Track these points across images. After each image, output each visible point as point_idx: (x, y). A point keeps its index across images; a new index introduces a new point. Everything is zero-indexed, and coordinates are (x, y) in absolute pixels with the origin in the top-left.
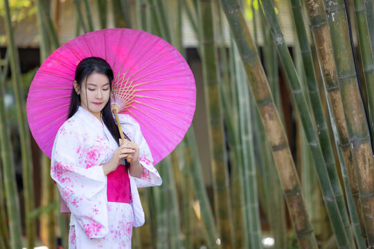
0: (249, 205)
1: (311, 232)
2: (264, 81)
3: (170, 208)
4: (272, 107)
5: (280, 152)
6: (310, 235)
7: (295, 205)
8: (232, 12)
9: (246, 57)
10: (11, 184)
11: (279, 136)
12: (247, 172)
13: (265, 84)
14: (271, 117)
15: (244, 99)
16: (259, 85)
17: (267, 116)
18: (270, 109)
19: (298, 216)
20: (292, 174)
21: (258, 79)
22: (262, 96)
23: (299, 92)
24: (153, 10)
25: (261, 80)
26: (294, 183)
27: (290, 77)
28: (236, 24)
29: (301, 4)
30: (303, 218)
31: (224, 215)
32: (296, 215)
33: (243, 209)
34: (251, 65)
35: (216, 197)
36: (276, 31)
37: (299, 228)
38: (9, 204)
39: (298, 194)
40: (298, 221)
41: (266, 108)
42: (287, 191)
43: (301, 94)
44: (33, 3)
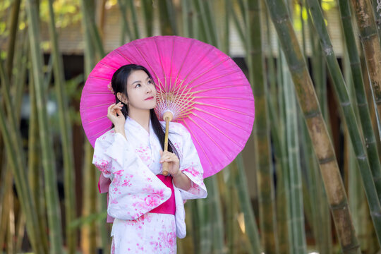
0: (295, 219)
1: (358, 247)
2: (311, 93)
3: (214, 220)
4: (320, 119)
5: (327, 166)
6: (356, 250)
7: (342, 220)
8: (281, 22)
9: (294, 68)
10: (52, 193)
11: (327, 149)
12: (293, 185)
13: (313, 95)
14: (318, 130)
15: (291, 111)
16: (308, 96)
17: (314, 128)
18: (318, 121)
19: (345, 231)
20: (339, 188)
21: (306, 91)
22: (309, 107)
23: (348, 104)
24: (200, 18)
25: (309, 91)
26: (341, 197)
27: (338, 89)
28: (284, 34)
29: (350, 15)
30: (350, 233)
32: (342, 229)
33: (289, 222)
34: (299, 76)
35: (261, 210)
36: (325, 42)
37: (345, 243)
38: (50, 213)
39: (345, 208)
40: (344, 236)
41: (314, 120)
42: (334, 205)
43: (349, 106)
44: (78, 9)
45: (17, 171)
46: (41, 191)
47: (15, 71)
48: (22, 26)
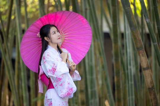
0: (130, 97)
2: (140, 39)
4: (143, 50)
5: (146, 71)
7: (152, 95)
8: (127, 8)
9: (132, 28)
11: (146, 64)
12: (130, 82)
14: (143, 55)
16: (138, 41)
17: (141, 55)
18: (142, 52)
20: (151, 81)
21: (137, 38)
22: (139, 46)
23: (156, 44)
24: (90, 9)
26: (152, 85)
27: (152, 37)
30: (156, 101)
31: (119, 101)
32: (153, 99)
33: (128, 98)
34: (134, 32)
35: (116, 92)
36: (146, 17)
39: (154, 90)
40: (153, 102)
41: (141, 51)
42: (149, 88)
44: (37, 10)
45: (10, 77)
46: (20, 86)
47: (10, 36)
48: (13, 17)
